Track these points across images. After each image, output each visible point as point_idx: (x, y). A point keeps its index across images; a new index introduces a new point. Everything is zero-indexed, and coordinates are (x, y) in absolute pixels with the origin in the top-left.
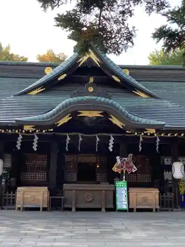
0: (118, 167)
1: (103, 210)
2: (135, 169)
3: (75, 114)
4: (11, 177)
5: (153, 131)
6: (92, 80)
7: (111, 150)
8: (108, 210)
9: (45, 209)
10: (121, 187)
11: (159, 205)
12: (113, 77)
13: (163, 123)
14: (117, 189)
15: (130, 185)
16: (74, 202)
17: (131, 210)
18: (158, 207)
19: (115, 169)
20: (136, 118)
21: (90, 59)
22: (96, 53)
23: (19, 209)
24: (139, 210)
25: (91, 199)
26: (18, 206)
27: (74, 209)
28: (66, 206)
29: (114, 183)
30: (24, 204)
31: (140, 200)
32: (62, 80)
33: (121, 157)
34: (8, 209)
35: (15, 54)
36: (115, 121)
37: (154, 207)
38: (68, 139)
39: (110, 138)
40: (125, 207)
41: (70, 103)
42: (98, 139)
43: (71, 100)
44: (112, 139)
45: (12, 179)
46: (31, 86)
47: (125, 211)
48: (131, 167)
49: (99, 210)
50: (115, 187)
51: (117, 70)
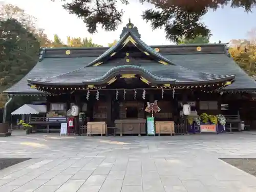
0: (148, 109)
1: (139, 135)
2: (159, 110)
3: (118, 77)
4: (86, 116)
5: (168, 85)
6: (127, 54)
7: (144, 98)
8: (142, 135)
9: (104, 135)
10: (150, 121)
11: (175, 131)
12: (145, 52)
13: (174, 80)
14: (148, 122)
15: (156, 120)
16: (121, 130)
17: (157, 135)
18: (174, 133)
19: (146, 110)
20: (157, 78)
21: (130, 42)
22: (134, 38)
23: (89, 135)
24: (161, 135)
25: (132, 129)
26: (88, 133)
27: (121, 135)
28: (117, 133)
29: (146, 119)
30: (91, 132)
31: (162, 129)
32: (113, 56)
33: (150, 102)
34: (83, 135)
35: (95, 44)
36: (144, 80)
37: (171, 133)
38: (117, 92)
39: (143, 91)
40: (153, 133)
41: (115, 70)
42: (136, 92)
43: (115, 67)
44: (145, 92)
45: (87, 118)
46: (94, 61)
47: (153, 135)
48: (157, 109)
49: (137, 135)
50: (147, 121)
51: (147, 48)
